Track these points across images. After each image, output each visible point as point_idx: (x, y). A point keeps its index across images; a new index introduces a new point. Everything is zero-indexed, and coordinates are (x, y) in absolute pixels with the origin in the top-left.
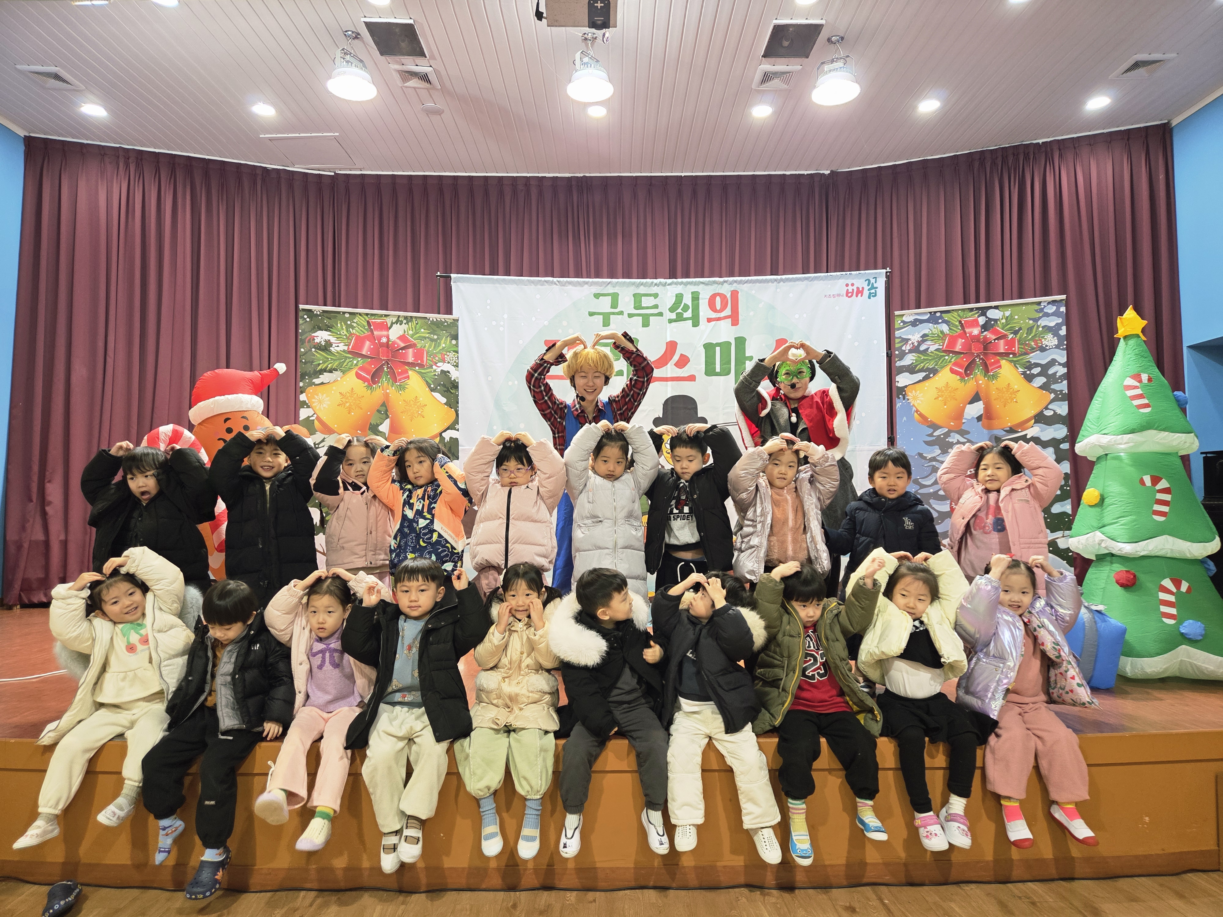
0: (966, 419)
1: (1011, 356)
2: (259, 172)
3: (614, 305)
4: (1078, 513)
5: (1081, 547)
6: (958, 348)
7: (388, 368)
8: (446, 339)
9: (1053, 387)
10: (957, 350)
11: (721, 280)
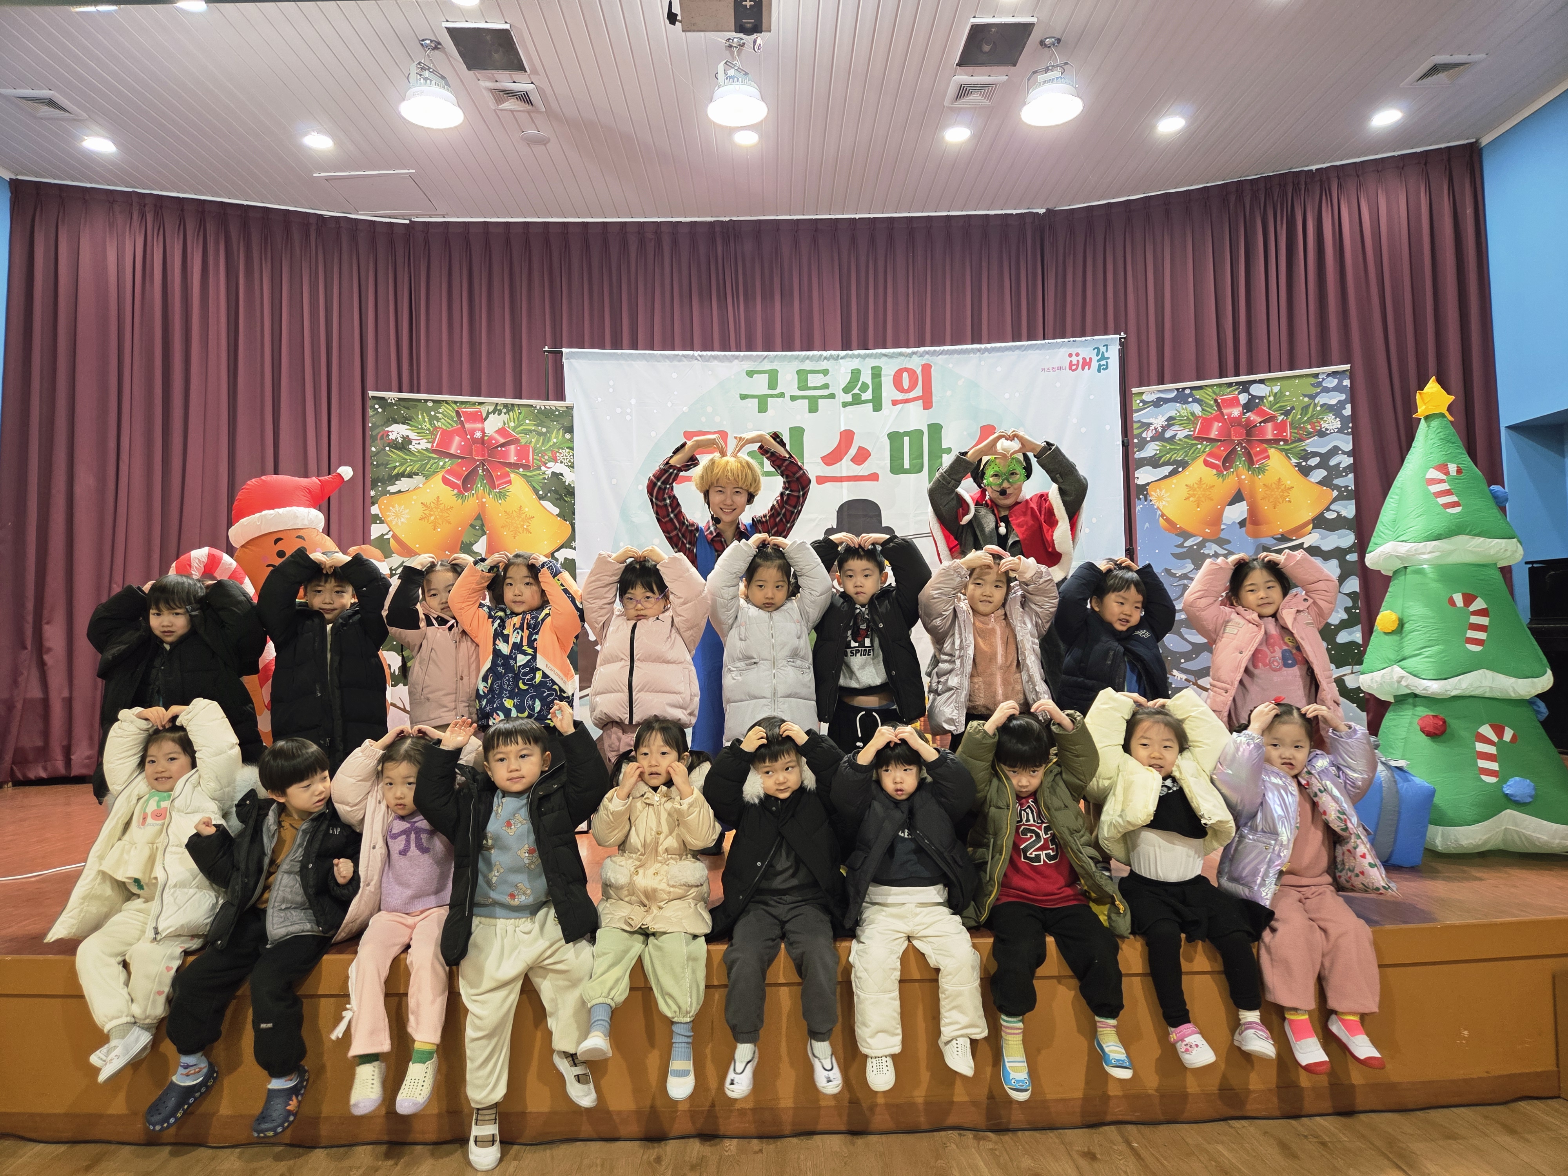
0: (1225, 524)
1: (1282, 443)
2: (313, 221)
3: (773, 385)
4: (1371, 643)
5: (1375, 686)
6: (1214, 434)
7: (483, 470)
8: (557, 433)
9: (1336, 482)
10: (1212, 436)
11: (909, 350)
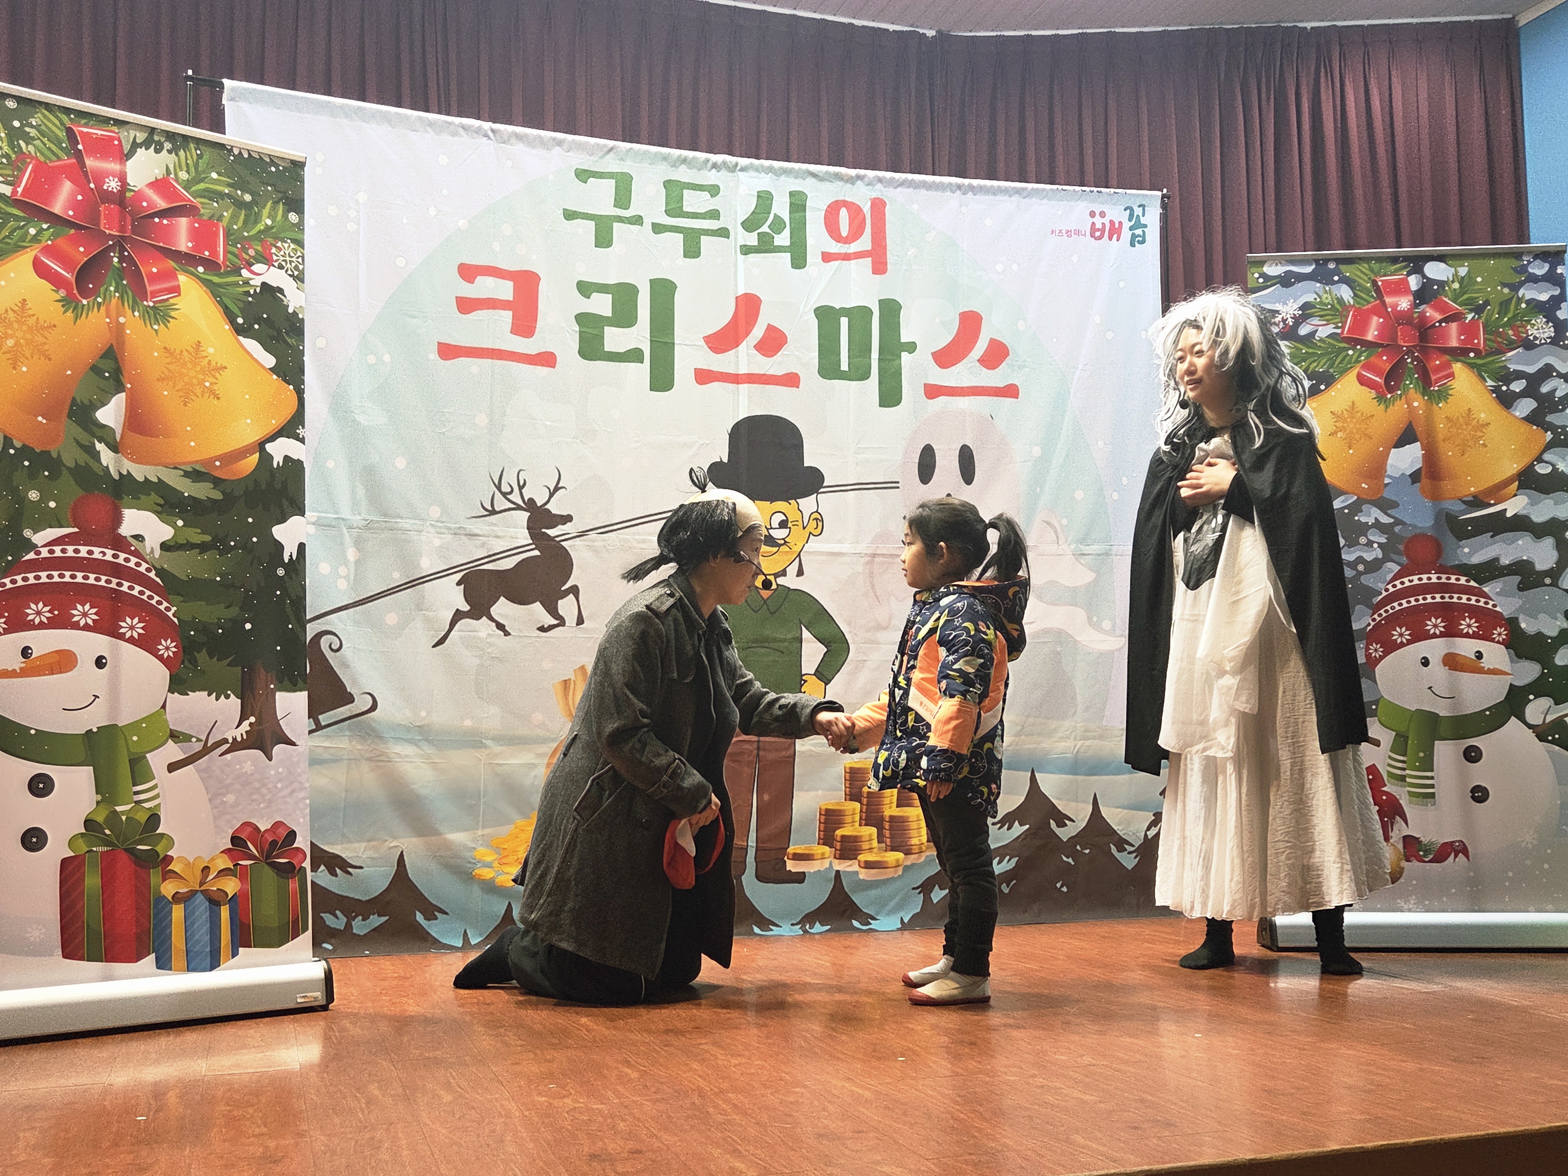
0: (1390, 477)
1: (1472, 355)
3: (623, 197)
6: (1371, 335)
7: (122, 259)
8: (274, 208)
9: (1549, 418)
10: (1369, 338)
11: (853, 172)
